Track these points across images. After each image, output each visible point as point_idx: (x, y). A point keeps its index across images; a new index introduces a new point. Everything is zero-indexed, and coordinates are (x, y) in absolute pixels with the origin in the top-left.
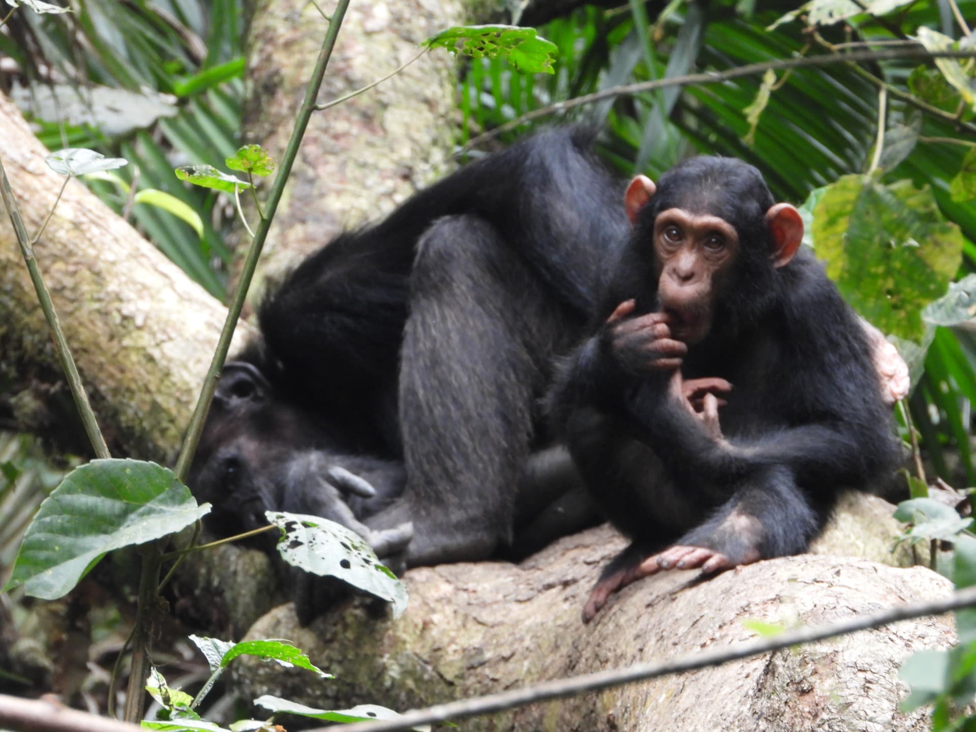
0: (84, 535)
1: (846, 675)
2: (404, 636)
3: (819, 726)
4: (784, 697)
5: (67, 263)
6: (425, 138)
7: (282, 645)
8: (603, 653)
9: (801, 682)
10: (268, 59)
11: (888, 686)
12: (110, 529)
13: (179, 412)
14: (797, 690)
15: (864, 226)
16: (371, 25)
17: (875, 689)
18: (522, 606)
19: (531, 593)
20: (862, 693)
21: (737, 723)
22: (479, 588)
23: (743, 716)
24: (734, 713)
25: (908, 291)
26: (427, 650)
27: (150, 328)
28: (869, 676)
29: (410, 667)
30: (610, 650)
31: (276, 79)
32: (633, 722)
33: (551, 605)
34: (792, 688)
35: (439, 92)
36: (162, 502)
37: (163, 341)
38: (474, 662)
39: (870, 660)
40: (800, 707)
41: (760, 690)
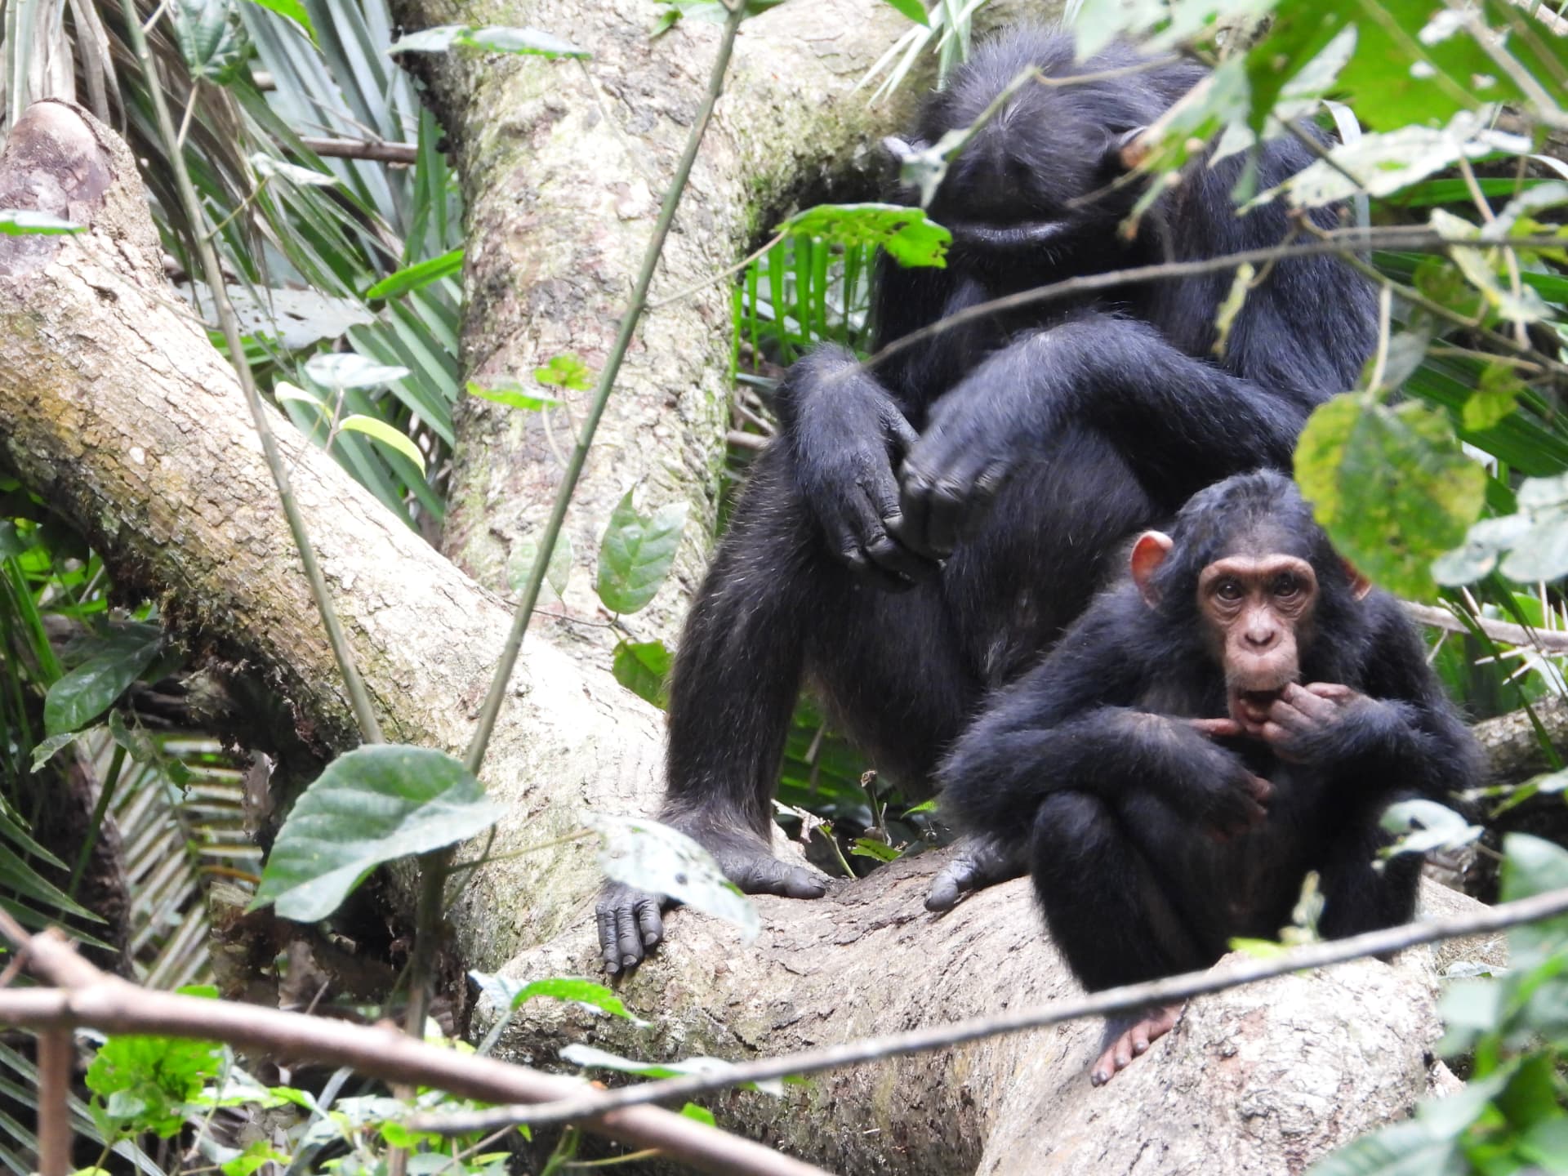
0: (351, 839)
1: (1280, 1035)
2: (693, 987)
3: (1245, 1099)
4: (1200, 1062)
5: (254, 508)
6: (696, 355)
7: (587, 985)
8: (952, 1009)
9: (1221, 1044)
10: (495, 251)
11: (1333, 1050)
12: (382, 833)
13: (397, 699)
14: (1216, 1054)
15: (1363, 457)
16: (627, 209)
17: (1316, 1054)
18: (845, 949)
19: (854, 934)
20: (1300, 1057)
21: (1139, 1095)
22: (788, 927)
23: (1147, 1086)
24: (1135, 1083)
25: (1416, 540)
26: (721, 1004)
27: (361, 592)
28: (1308, 1036)
29: (699, 1027)
30: (962, 1005)
31: (506, 277)
32: (996, 1095)
33: (881, 949)
34: (1210, 1050)
35: (714, 296)
36: (449, 800)
37: (377, 608)
38: (783, 1021)
39: (1310, 1018)
40: (1221, 1075)
41: (1168, 1054)
